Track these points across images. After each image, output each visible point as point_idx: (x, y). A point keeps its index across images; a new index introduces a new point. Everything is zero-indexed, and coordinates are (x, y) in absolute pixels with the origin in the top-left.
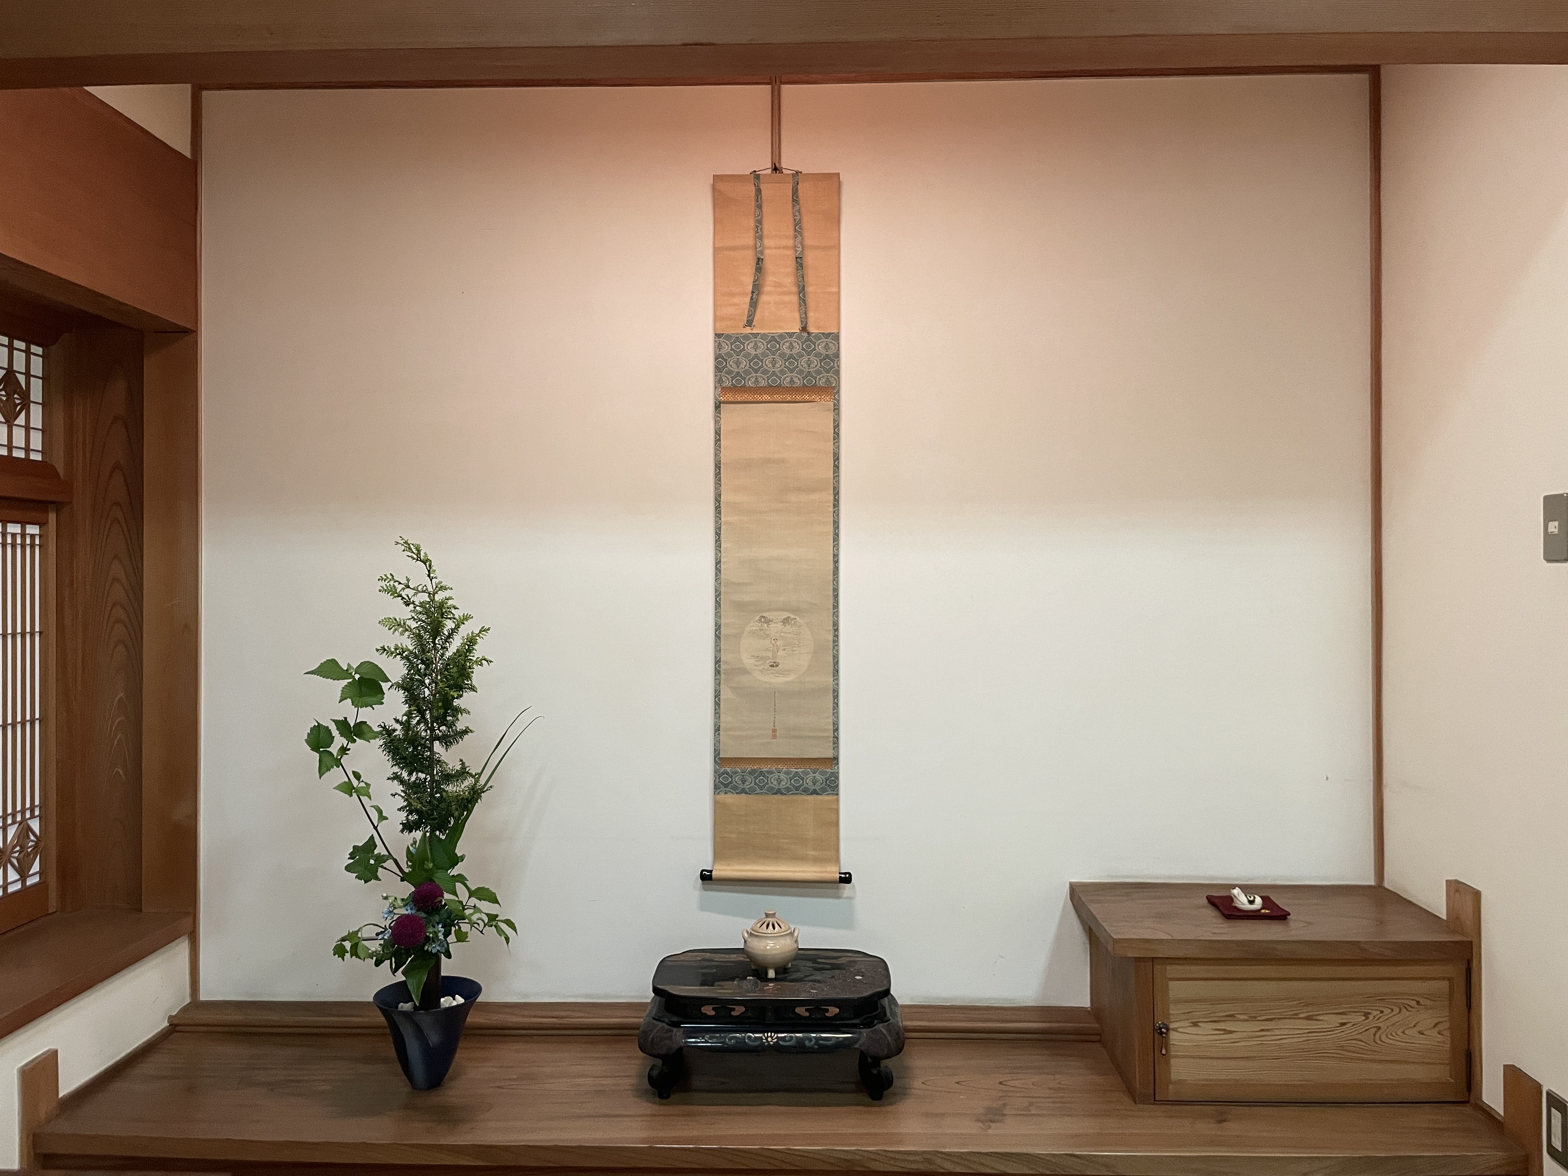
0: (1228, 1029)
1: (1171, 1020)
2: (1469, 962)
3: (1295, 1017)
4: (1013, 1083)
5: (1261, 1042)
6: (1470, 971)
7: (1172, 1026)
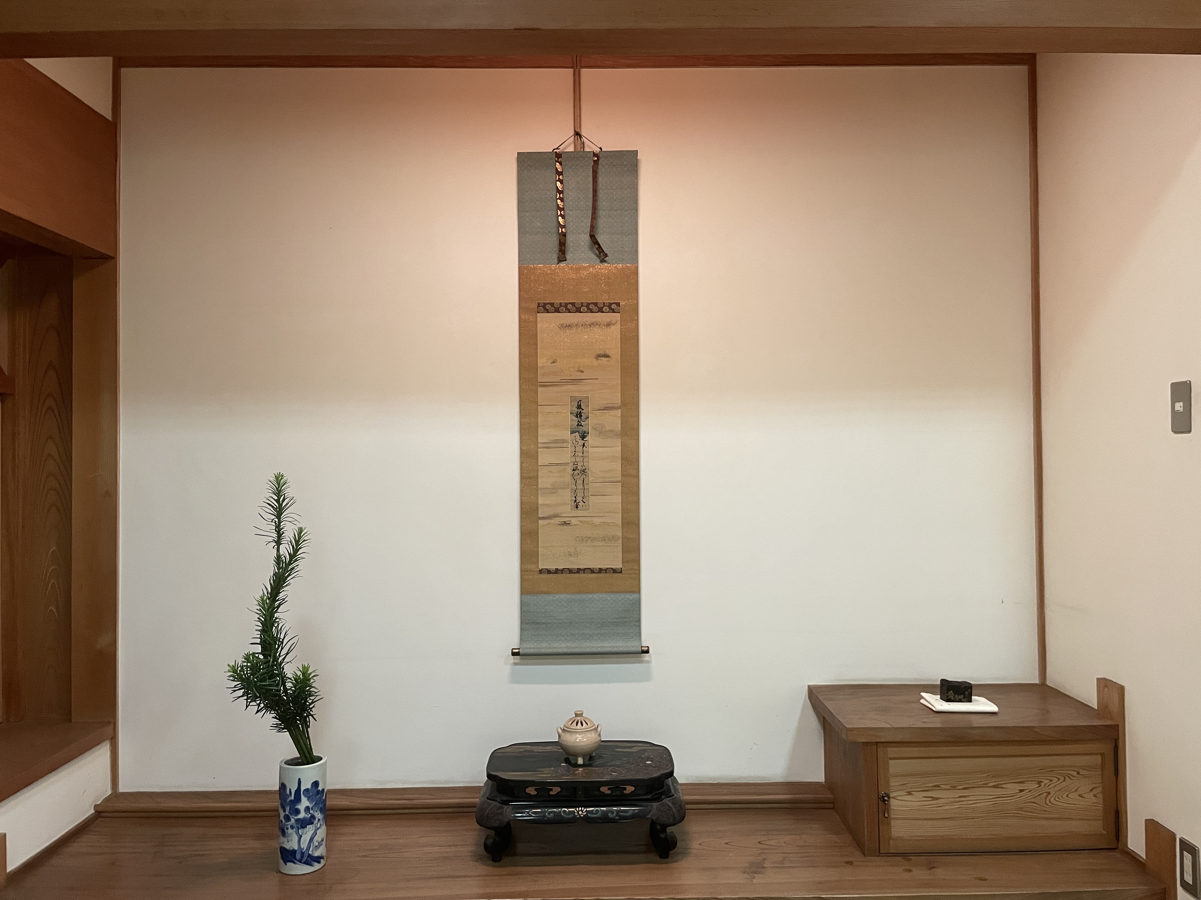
0: (934, 796)
1: (891, 791)
2: (1116, 741)
3: (985, 786)
4: (770, 842)
5: (960, 806)
6: (1117, 748)
7: (891, 795)
